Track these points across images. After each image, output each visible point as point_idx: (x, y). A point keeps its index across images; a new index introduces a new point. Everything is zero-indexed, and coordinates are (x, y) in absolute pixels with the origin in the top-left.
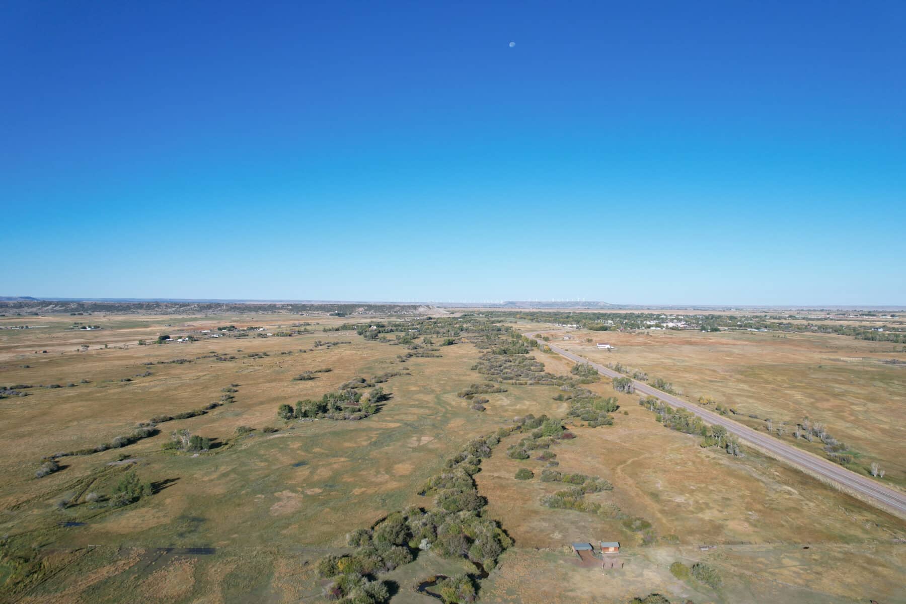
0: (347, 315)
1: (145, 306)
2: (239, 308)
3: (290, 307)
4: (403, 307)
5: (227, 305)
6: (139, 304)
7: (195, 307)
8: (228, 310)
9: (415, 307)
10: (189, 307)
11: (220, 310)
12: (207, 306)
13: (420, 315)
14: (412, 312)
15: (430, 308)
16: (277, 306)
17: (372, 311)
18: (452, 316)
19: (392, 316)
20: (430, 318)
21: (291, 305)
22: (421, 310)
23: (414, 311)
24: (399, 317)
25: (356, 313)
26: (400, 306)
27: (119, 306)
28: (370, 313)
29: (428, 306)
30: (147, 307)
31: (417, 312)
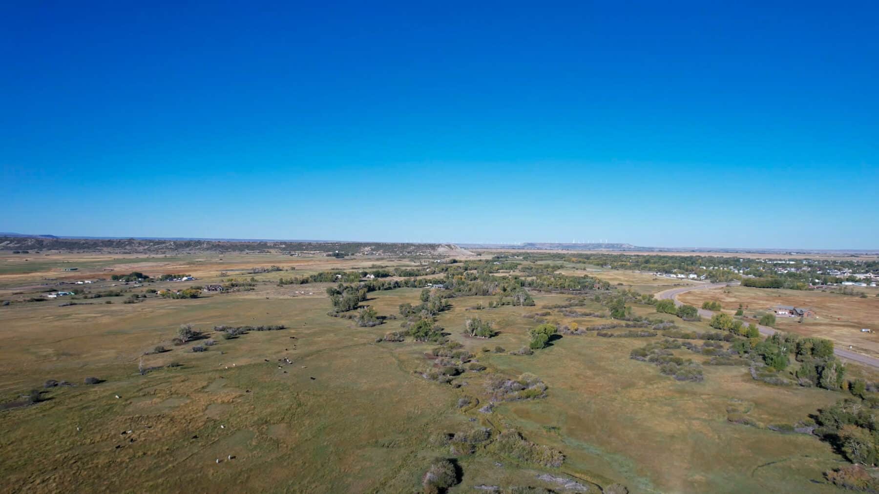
0: (348, 255)
1: (115, 244)
2: (223, 247)
3: (284, 246)
4: (419, 247)
5: (208, 243)
6: (109, 241)
7: (171, 245)
8: (208, 249)
9: (433, 247)
10: (164, 245)
11: (198, 249)
12: (185, 244)
13: (440, 256)
14: (430, 253)
15: (451, 248)
16: (268, 245)
17: (380, 252)
18: (479, 258)
19: (405, 258)
20: (455, 261)
21: (285, 243)
22: (441, 250)
23: (432, 252)
24: (413, 259)
25: (361, 254)
26: (414, 246)
27: (84, 244)
28: (377, 255)
29: (449, 246)
30: (117, 244)
31: (436, 253)
